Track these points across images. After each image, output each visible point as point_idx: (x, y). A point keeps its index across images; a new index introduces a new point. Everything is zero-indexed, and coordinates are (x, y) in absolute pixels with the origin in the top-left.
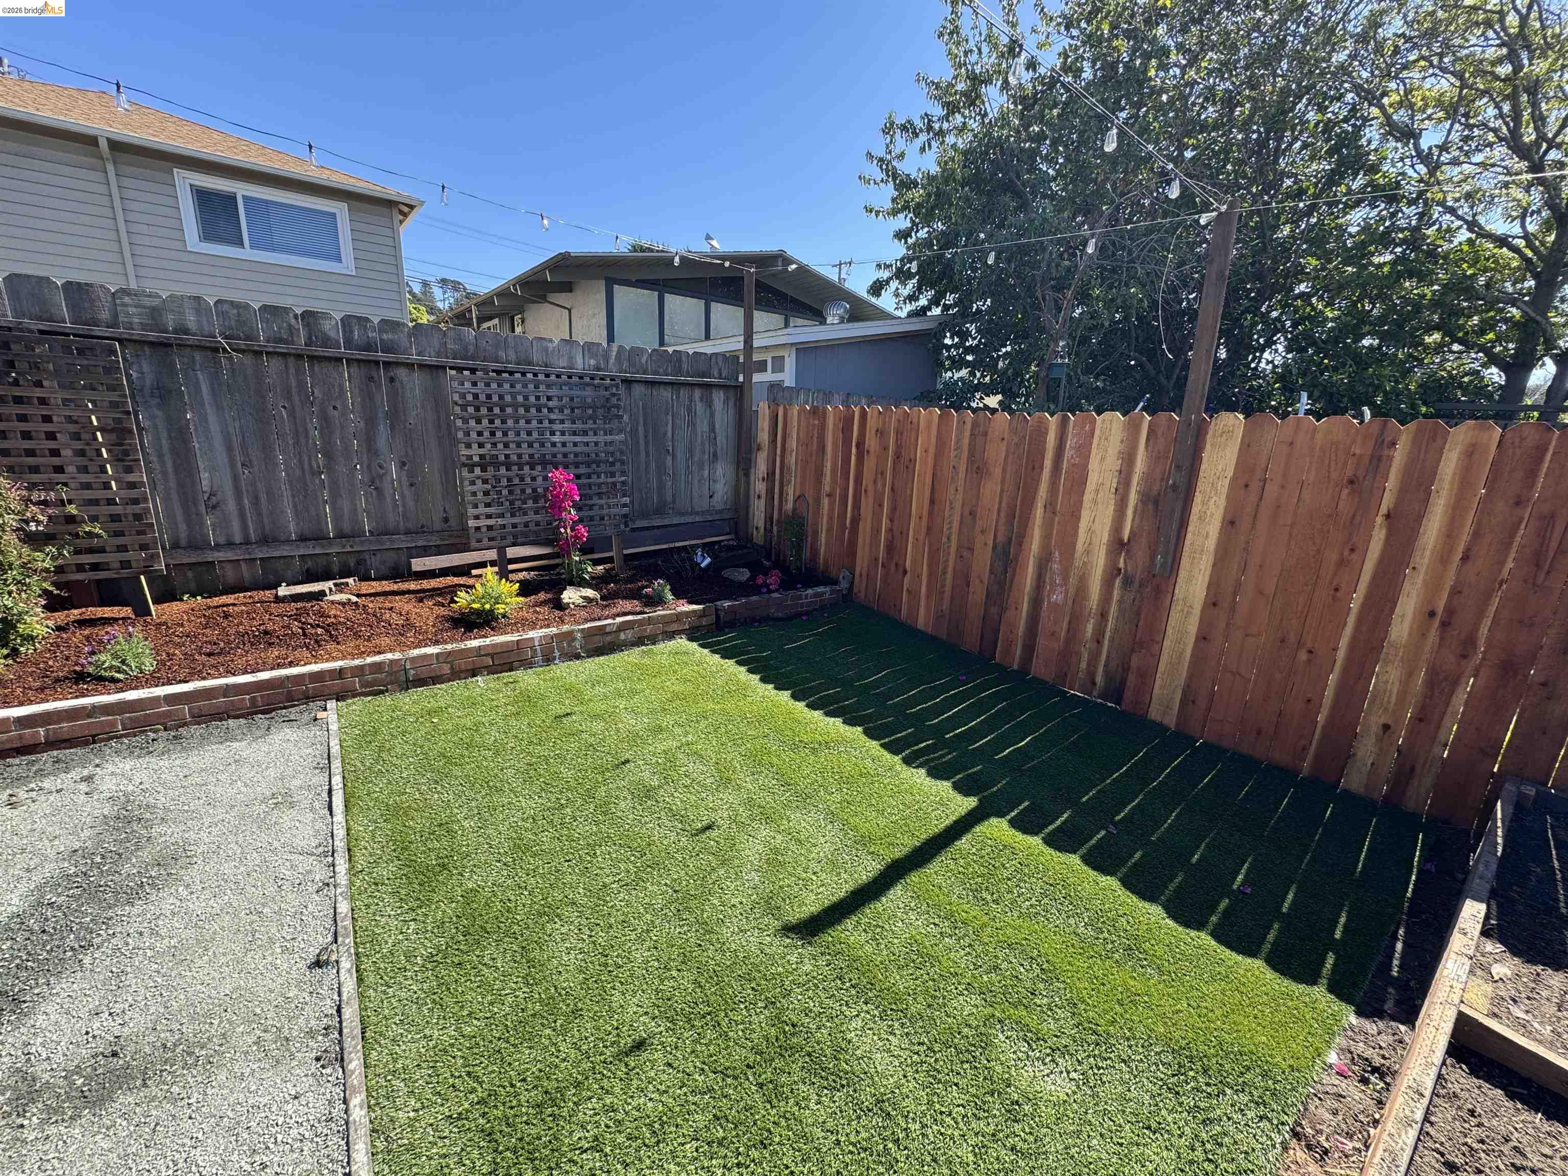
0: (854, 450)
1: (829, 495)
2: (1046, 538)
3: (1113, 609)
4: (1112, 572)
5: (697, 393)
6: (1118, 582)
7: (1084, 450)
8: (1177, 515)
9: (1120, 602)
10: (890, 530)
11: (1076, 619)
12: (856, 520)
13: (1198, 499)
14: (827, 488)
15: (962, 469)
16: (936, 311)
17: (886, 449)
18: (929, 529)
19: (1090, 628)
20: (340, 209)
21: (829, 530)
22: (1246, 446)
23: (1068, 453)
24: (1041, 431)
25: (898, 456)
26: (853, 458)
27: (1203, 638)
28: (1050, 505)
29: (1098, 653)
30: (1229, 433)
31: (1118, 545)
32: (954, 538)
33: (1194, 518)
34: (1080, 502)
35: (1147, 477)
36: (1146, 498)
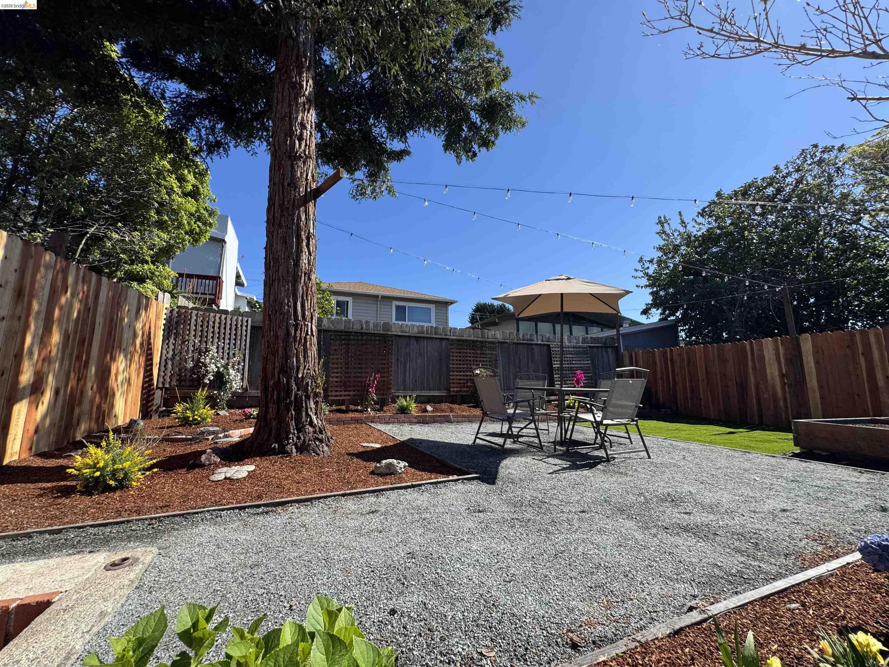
0: (669, 362)
1: (661, 378)
2: (756, 377)
3: (788, 395)
4: (783, 385)
5: (604, 349)
6: (787, 386)
7: (761, 350)
8: (799, 364)
9: (790, 393)
10: (691, 386)
11: (776, 401)
12: (674, 386)
13: (804, 358)
14: (659, 376)
15: (717, 362)
16: (672, 318)
17: (683, 360)
18: (708, 384)
19: (782, 404)
20: (432, 307)
21: (663, 390)
22: (813, 342)
23: (755, 351)
24: (744, 347)
25: (689, 361)
26: (669, 365)
27: (822, 398)
28: (754, 368)
29: (787, 411)
30: (806, 339)
31: (782, 376)
32: (719, 385)
33: (805, 363)
34: (765, 365)
35: (785, 354)
36: (786, 360)
